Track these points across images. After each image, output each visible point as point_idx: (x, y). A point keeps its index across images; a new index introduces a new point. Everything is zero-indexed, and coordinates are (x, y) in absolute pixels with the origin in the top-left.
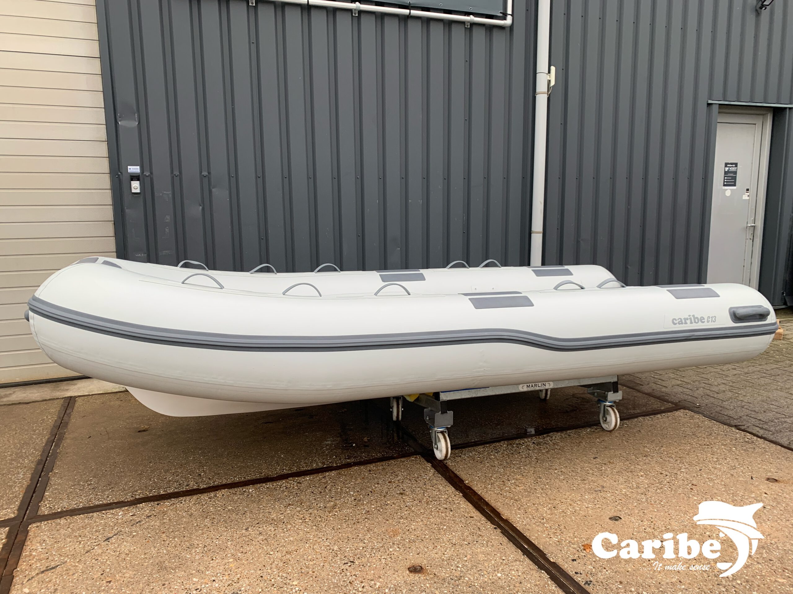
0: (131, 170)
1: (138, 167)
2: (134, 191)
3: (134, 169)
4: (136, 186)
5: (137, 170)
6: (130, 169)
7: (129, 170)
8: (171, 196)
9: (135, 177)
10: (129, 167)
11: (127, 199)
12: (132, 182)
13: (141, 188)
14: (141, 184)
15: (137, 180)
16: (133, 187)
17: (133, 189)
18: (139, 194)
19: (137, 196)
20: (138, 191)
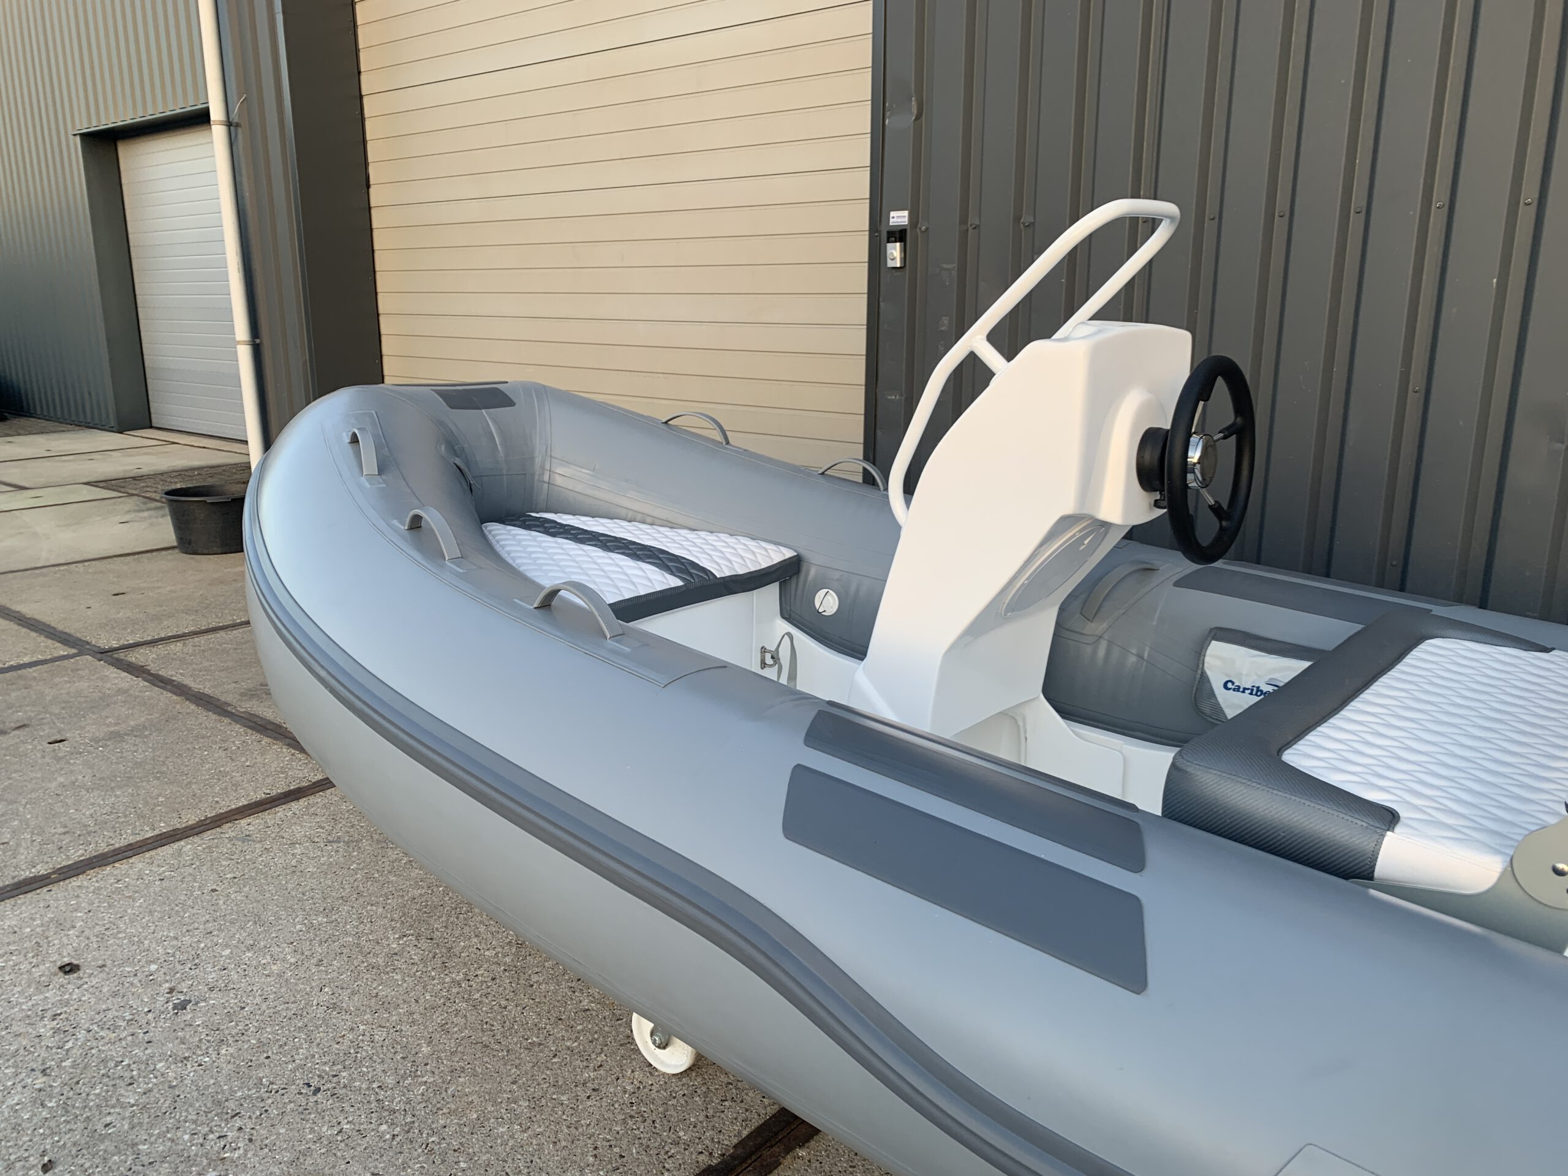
0: (895, 220)
1: (906, 213)
2: (890, 264)
3: (899, 218)
4: (894, 253)
5: (904, 220)
6: (893, 218)
7: (891, 220)
8: (955, 273)
9: (899, 235)
10: (892, 214)
11: (885, 279)
12: (889, 245)
13: (904, 259)
14: (904, 250)
15: (896, 242)
16: (889, 256)
17: (889, 260)
18: (901, 270)
19: (899, 274)
20: (896, 263)
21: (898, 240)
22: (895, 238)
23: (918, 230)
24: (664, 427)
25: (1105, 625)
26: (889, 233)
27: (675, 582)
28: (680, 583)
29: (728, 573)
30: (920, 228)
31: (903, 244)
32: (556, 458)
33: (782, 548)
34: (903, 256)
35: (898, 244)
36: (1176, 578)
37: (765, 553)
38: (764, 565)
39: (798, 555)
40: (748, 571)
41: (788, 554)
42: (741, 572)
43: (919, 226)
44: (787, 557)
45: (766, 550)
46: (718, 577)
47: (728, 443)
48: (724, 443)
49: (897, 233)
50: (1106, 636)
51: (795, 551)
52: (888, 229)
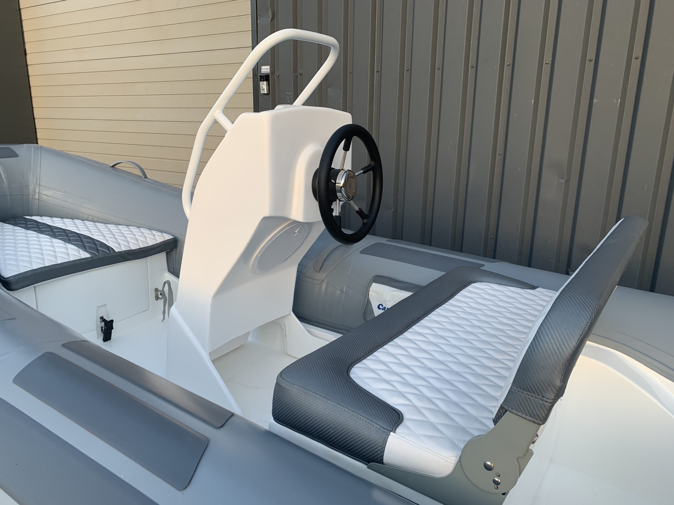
0: (264, 70)
1: (268, 67)
2: (262, 92)
4: (264, 86)
5: (267, 70)
6: (263, 69)
7: (262, 70)
9: (266, 78)
10: (263, 67)
11: (261, 99)
12: (261, 82)
13: (269, 90)
14: (268, 85)
15: (264, 81)
16: (261, 88)
17: (261, 90)
18: (268, 95)
19: (267, 97)
20: (265, 91)
21: (265, 80)
22: (264, 79)
23: (275, 76)
24: (111, 169)
25: (325, 275)
26: (260, 76)
27: (85, 255)
28: (88, 255)
29: (124, 249)
30: (276, 75)
31: (267, 82)
32: (42, 186)
33: (164, 234)
34: (268, 88)
35: (265, 82)
36: (361, 249)
37: (153, 237)
38: (151, 244)
39: (174, 238)
40: (138, 247)
41: (168, 237)
42: (133, 248)
43: (275, 73)
44: (166, 239)
45: (154, 235)
46: (116, 251)
47: (146, 177)
48: (143, 178)
49: (264, 77)
50: (325, 280)
51: (172, 235)
52: (260, 75)
